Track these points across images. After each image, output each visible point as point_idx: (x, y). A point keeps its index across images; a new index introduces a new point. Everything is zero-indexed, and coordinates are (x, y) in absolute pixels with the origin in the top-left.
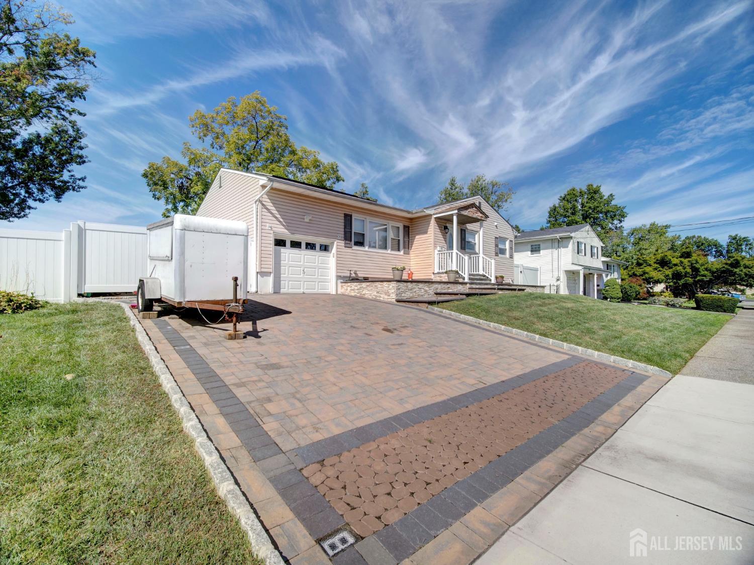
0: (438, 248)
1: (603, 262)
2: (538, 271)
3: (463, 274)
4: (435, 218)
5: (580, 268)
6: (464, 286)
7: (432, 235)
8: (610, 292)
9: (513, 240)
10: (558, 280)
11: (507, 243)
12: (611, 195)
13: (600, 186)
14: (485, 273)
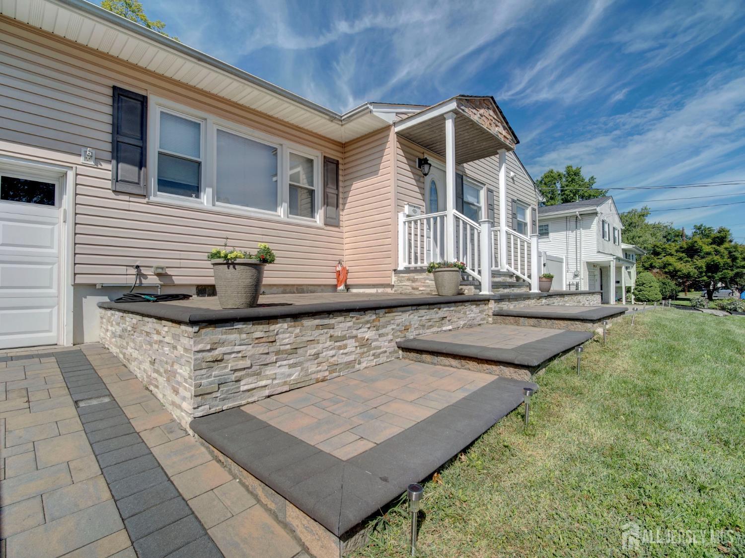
0: (407, 209)
1: (623, 250)
2: (562, 262)
3: (475, 274)
4: (398, 133)
5: (611, 258)
6: (482, 307)
7: (392, 176)
8: (645, 293)
9: (536, 208)
10: (576, 276)
11: (528, 212)
12: (592, 177)
13: (580, 168)
14: (512, 270)
